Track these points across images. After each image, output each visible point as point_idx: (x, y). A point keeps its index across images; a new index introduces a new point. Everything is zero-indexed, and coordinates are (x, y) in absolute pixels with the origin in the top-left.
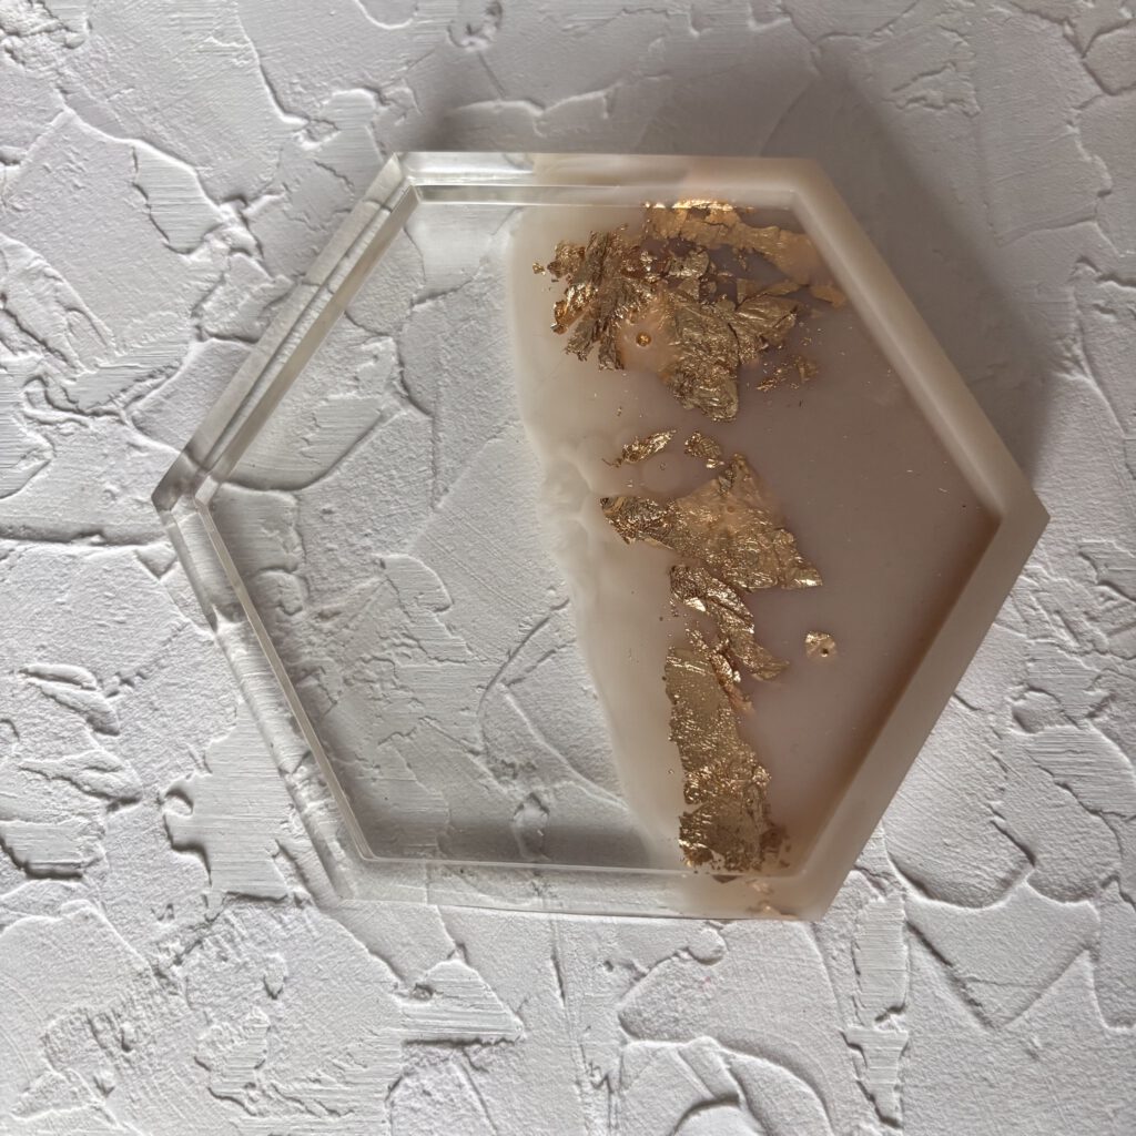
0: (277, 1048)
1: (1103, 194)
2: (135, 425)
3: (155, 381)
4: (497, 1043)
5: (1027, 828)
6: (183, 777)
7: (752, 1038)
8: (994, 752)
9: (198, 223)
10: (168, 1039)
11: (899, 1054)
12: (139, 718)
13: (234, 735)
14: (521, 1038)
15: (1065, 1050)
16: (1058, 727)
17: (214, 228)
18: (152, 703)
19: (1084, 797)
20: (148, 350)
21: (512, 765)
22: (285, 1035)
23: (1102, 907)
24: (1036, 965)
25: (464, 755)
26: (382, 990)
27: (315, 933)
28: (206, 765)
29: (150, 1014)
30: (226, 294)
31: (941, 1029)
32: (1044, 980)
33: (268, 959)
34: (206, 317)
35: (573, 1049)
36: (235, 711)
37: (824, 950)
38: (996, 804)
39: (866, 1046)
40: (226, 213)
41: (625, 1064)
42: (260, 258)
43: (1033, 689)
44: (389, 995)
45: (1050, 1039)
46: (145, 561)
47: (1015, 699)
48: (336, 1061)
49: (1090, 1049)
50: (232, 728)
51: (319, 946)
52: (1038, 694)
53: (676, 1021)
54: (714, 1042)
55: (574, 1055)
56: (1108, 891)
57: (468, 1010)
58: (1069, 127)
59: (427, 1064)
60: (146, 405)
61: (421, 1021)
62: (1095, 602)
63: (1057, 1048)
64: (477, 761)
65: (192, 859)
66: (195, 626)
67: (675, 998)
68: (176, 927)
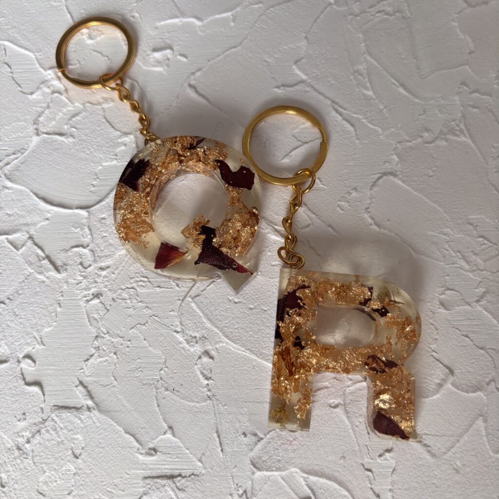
0: (79, 484)
1: (470, 53)
2: (6, 177)
3: (16, 156)
4: (190, 476)
5: (449, 357)
6: (30, 348)
7: (317, 468)
8: (431, 321)
9: (35, 80)
10: (24, 481)
11: (391, 473)
12: (9, 320)
13: (56, 327)
14: (202, 473)
15: (473, 467)
16: (462, 307)
17: (44, 82)
18: (15, 313)
19: (476, 341)
20: (12, 141)
21: (195, 337)
22: (83, 477)
23: (487, 395)
24: (457, 425)
25: (171, 333)
26: (132, 452)
27: (97, 424)
28: (42, 342)
29: (14, 469)
30: (51, 113)
31: (411, 460)
32: (460, 433)
33: (74, 438)
34: (41, 125)
35: (228, 477)
36: (56, 315)
37: (352, 423)
38: (433, 346)
39: (374, 470)
40: (50, 75)
41: (254, 483)
42: (67, 96)
43: (449, 289)
44: (135, 454)
45: (465, 462)
46: (11, 243)
47: (441, 295)
48: (108, 489)
49: (485, 466)
50: (55, 324)
51: (99, 431)
52: (451, 292)
53: (279, 461)
54: (298, 471)
55: (229, 481)
56: (490, 387)
57: (175, 460)
58: (453, 22)
59: (155, 488)
60: (12, 167)
61: (151, 466)
62: (477, 246)
63: (469, 466)
64: (178, 336)
65: (35, 389)
66: (36, 274)
67: (278, 449)
68: (28, 424)
